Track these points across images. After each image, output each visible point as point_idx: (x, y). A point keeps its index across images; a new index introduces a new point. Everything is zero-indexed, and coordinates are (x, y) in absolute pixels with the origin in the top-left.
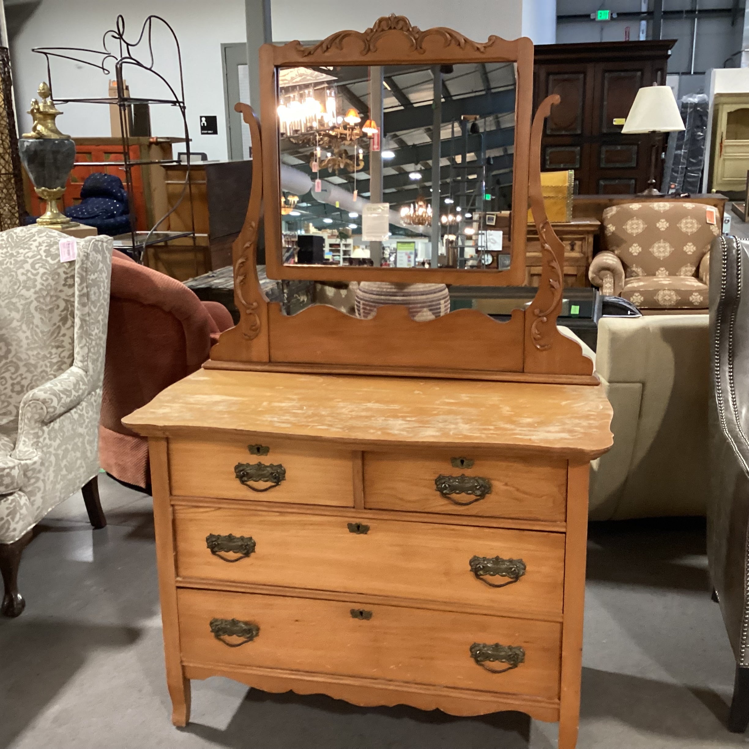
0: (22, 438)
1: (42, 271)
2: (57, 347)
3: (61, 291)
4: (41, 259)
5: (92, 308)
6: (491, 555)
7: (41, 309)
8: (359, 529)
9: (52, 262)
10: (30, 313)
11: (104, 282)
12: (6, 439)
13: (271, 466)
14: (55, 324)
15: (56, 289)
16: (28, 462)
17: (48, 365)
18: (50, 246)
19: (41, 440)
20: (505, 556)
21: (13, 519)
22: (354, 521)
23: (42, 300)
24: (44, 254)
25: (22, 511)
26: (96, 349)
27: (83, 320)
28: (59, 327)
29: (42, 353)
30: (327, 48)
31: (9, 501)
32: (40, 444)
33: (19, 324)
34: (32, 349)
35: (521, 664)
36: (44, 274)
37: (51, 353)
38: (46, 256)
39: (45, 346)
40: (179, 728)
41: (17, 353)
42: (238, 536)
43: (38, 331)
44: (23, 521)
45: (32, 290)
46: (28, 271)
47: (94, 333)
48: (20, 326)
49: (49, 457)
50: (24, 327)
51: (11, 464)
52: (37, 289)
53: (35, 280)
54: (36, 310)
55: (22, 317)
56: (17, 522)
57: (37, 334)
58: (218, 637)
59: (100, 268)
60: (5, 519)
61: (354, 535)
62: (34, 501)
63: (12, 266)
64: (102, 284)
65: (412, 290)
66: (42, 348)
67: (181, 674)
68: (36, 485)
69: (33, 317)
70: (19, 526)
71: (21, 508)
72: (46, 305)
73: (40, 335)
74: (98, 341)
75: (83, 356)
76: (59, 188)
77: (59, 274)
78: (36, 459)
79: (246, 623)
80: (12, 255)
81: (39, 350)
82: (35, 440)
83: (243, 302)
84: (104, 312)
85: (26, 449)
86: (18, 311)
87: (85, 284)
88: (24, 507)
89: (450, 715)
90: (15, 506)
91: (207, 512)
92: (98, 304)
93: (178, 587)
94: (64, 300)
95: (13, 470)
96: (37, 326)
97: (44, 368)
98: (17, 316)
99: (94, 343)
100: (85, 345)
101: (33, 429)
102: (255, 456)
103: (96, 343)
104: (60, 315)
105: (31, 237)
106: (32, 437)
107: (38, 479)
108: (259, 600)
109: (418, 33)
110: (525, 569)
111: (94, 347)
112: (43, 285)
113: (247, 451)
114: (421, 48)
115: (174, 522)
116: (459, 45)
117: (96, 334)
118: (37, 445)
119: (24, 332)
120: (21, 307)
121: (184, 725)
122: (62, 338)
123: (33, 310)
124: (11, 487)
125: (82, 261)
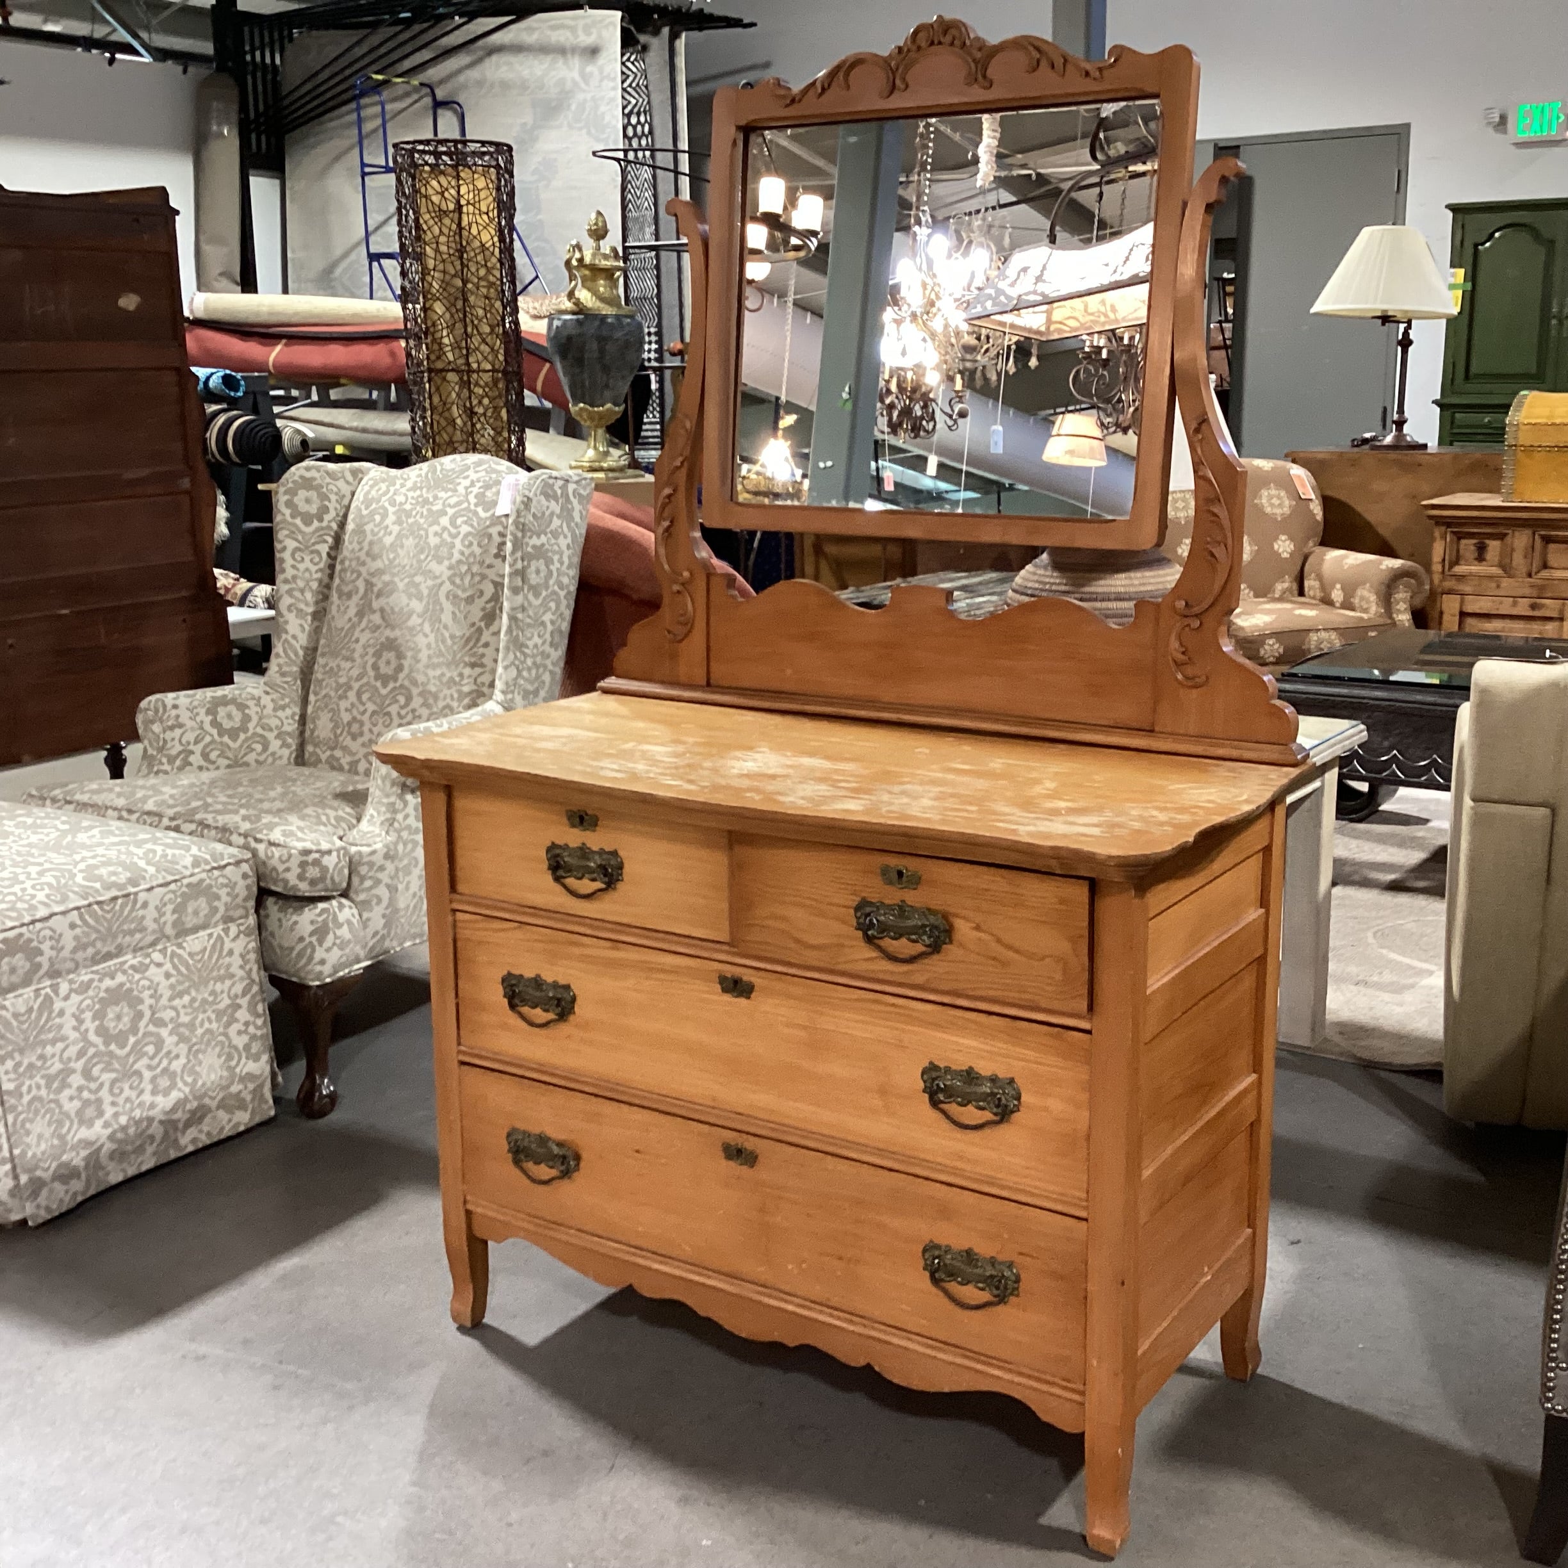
0: (370, 810)
1: (465, 529)
2: (473, 665)
3: (490, 566)
4: (468, 509)
5: (531, 597)
6: (960, 1062)
7: (456, 596)
8: (737, 987)
9: (483, 514)
10: (437, 602)
11: (561, 554)
12: (348, 810)
13: (602, 852)
14: (473, 624)
15: (482, 563)
16: (365, 849)
17: (456, 696)
18: (487, 487)
19: (400, 817)
20: (984, 1068)
21: (321, 943)
22: (730, 971)
23: (458, 581)
24: (473, 500)
25: (339, 932)
26: (534, 672)
27: (513, 618)
28: (479, 631)
29: (448, 675)
30: (823, 89)
31: (318, 911)
32: (396, 825)
33: (420, 621)
34: (434, 666)
35: (1012, 1299)
36: (468, 534)
37: (461, 675)
38: (476, 505)
39: (453, 663)
40: (462, 1329)
41: (411, 671)
42: (550, 980)
43: (447, 635)
44: (341, 949)
45: (446, 563)
46: (444, 529)
47: (530, 644)
48: (421, 625)
49: (413, 850)
50: (427, 628)
51: (325, 846)
52: (453, 561)
53: (453, 546)
54: (447, 598)
55: (426, 611)
56: (328, 950)
57: (444, 641)
58: (517, 1162)
59: (553, 526)
60: (308, 940)
61: (727, 998)
62: (368, 919)
63: (422, 521)
64: (556, 558)
65: (1100, 590)
66: (448, 665)
67: (464, 1226)
68: (374, 892)
69: (442, 610)
70: (334, 957)
71: (340, 926)
72: (464, 590)
73: (449, 642)
74: (539, 659)
75: (507, 683)
76: (609, 405)
77: (490, 536)
78: (378, 846)
79: (560, 1144)
80: (426, 502)
81: (444, 670)
82: (388, 815)
83: (666, 567)
84: (558, 607)
85: (371, 828)
86: (420, 599)
87: (519, 554)
88: (345, 927)
89: (890, 1382)
90: (325, 922)
91: (503, 930)
92: (544, 593)
93: (463, 1063)
94: (493, 582)
95: (326, 857)
96: (446, 627)
97: (448, 700)
98: (417, 606)
99: (529, 662)
100: (513, 663)
101: (387, 796)
102: (576, 831)
103: (534, 663)
104: (483, 609)
105: (463, 471)
106: (383, 809)
107: (378, 882)
108: (579, 1102)
109: (980, 49)
110: (1018, 1098)
111: (529, 669)
112: (462, 553)
113: (565, 820)
114: (984, 76)
115: (455, 941)
116: (1053, 67)
117: (536, 646)
118: (391, 825)
119: (426, 636)
120: (425, 592)
121: (468, 1324)
122: (481, 650)
123: (443, 599)
124: (320, 886)
125: (518, 512)
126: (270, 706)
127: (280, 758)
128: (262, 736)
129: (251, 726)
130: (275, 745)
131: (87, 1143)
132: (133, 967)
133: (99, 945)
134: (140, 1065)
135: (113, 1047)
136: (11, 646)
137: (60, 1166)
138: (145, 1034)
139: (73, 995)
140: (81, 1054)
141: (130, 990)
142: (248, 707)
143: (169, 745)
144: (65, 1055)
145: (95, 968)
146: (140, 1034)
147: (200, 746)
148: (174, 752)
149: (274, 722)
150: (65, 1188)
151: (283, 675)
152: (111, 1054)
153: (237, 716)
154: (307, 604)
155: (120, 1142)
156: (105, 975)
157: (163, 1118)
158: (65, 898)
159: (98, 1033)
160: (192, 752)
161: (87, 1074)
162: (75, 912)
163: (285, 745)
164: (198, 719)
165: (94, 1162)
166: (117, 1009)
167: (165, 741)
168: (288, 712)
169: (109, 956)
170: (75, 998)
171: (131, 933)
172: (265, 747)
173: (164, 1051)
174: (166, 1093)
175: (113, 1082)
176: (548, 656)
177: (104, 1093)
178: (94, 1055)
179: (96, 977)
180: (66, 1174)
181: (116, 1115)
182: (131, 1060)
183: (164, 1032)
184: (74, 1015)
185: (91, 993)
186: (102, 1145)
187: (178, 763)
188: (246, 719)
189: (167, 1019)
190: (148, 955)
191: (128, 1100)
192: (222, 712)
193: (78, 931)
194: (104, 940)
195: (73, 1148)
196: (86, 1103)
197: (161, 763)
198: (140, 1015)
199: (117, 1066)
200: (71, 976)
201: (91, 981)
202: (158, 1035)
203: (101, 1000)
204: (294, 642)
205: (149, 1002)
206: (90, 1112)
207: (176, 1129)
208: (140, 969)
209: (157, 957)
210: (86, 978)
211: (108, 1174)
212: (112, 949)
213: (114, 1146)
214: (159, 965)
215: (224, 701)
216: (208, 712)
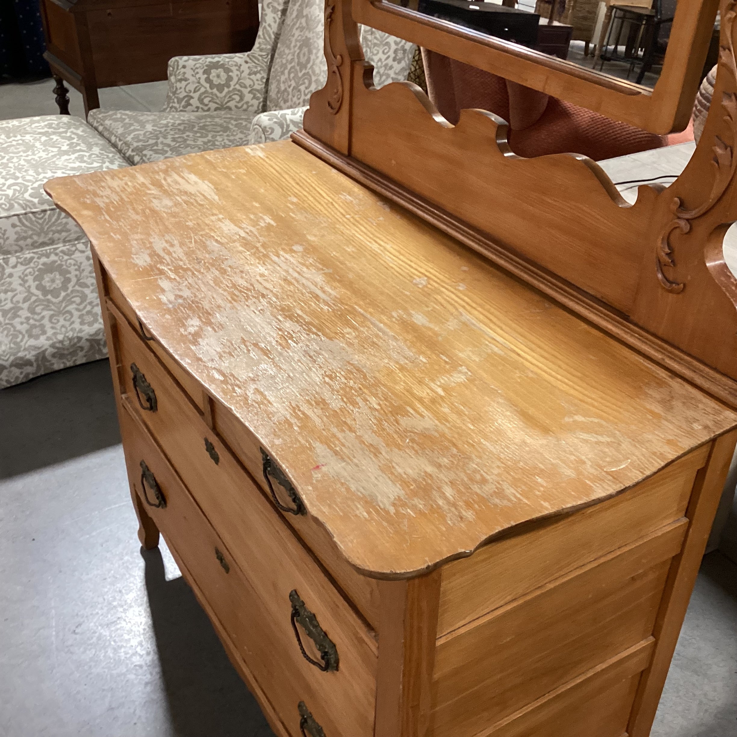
126: (247, 71)
127: (252, 106)
128: (239, 91)
129: (232, 83)
130: (248, 97)
131: (36, 348)
132: (62, 252)
133: (35, 238)
134: (71, 308)
135: (49, 297)
136: (109, 14)
137: (16, 359)
138: (72, 292)
139: (19, 265)
140: (25, 300)
141: (61, 265)
142: (232, 71)
143: (178, 92)
144: (15, 300)
145: (35, 251)
146: (69, 291)
147: (198, 94)
148: (181, 96)
149: (248, 82)
150: (20, 371)
151: (261, 50)
152: (49, 301)
153: (224, 76)
154: (279, 4)
155: (58, 348)
156: (43, 255)
157: (88, 337)
158: (11, 207)
159: (37, 288)
160: (192, 98)
161: (32, 310)
162: (16, 217)
163: (254, 97)
164: (198, 76)
165: (41, 357)
166: (52, 276)
167: (177, 88)
168: (259, 76)
169: (43, 244)
170: (20, 268)
171: (59, 232)
172: (242, 99)
173: (88, 301)
174: (90, 324)
175: (51, 317)
176: (391, 68)
177: (46, 321)
178: (35, 301)
179: (36, 256)
180: (22, 363)
181: (55, 334)
182: (64, 305)
183: (87, 291)
184: (20, 277)
185: (32, 265)
186: (46, 350)
187: (183, 103)
188: (230, 79)
189: (89, 284)
190: (75, 245)
191: (63, 326)
192: (214, 72)
193: (18, 229)
194: (39, 235)
195: (25, 349)
196: (33, 326)
197: (174, 102)
198: (68, 280)
199: (53, 307)
200: (18, 254)
201: (32, 258)
202: (83, 293)
203: (40, 270)
204: (268, 28)
205: (74, 273)
206: (35, 331)
207: (99, 344)
208: (69, 253)
209: (81, 246)
210: (28, 256)
211: (53, 364)
212: (46, 240)
213: (55, 350)
214: (83, 252)
215: (216, 66)
216: (205, 72)
